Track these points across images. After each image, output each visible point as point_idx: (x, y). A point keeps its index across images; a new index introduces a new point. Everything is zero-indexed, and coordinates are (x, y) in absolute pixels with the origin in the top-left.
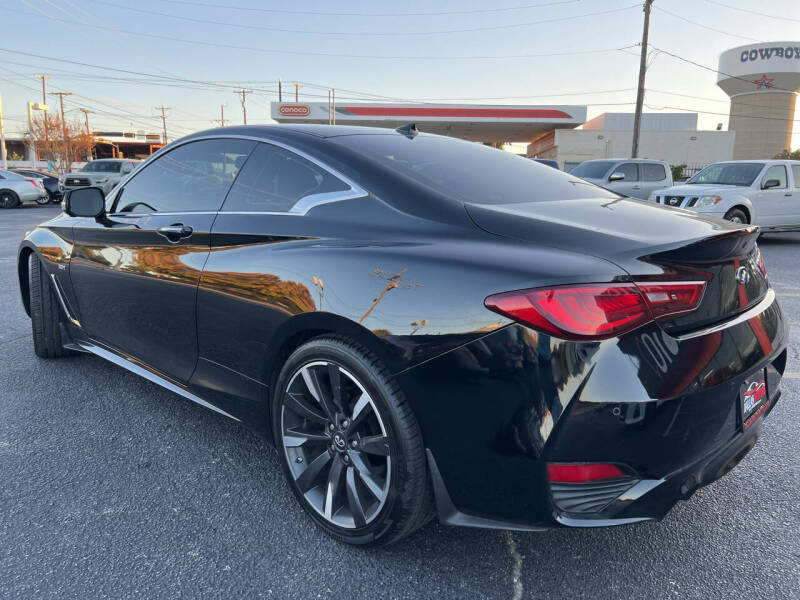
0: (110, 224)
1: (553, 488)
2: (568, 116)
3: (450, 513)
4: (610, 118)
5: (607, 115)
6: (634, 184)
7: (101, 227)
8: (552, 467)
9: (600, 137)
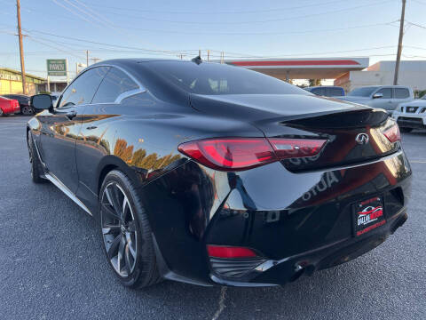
0: (55, 113)
1: (211, 260)
2: (357, 63)
3: (166, 272)
4: (383, 64)
5: (382, 63)
6: (388, 100)
7: (51, 114)
8: (210, 246)
9: (377, 75)
